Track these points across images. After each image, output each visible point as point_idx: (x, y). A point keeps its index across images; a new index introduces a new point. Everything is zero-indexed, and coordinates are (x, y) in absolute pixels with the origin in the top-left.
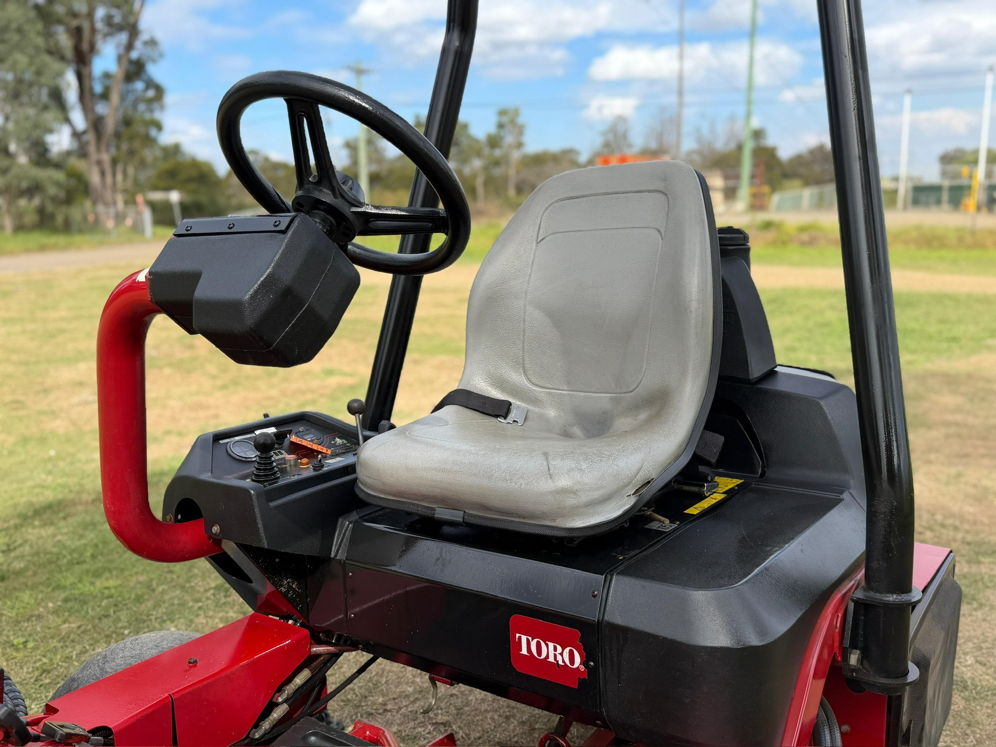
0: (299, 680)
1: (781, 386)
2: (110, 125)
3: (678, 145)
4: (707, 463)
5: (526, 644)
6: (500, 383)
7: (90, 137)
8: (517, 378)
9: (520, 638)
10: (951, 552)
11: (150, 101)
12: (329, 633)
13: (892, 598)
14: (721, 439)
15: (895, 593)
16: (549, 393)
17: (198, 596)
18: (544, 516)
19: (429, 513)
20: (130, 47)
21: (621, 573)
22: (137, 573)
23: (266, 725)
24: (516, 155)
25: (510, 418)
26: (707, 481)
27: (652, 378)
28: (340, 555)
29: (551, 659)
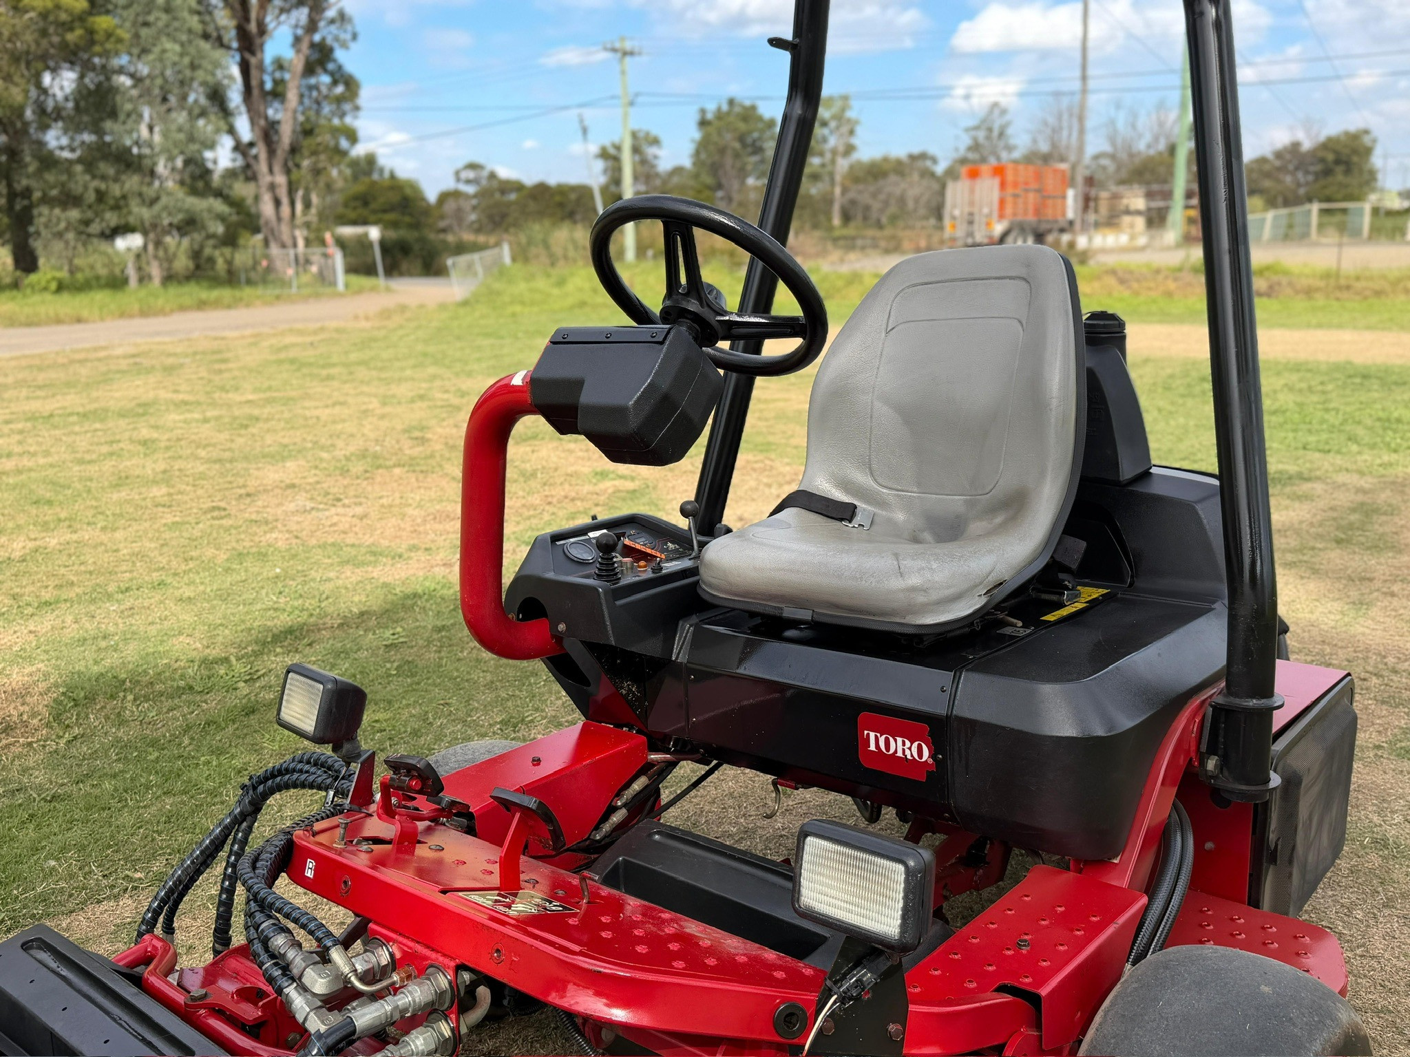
0: (637, 786)
1: (1156, 489)
2: (286, 135)
3: (1081, 149)
4: (1067, 570)
5: (875, 740)
6: (845, 485)
7: (260, 150)
8: (862, 478)
9: (868, 734)
10: (1349, 674)
11: (339, 100)
12: (666, 738)
13: (1253, 703)
14: (1083, 544)
15: (1254, 698)
16: (898, 496)
17: (483, 730)
18: (893, 613)
19: (777, 613)
20: (312, 27)
21: (972, 670)
22: (408, 706)
23: (606, 827)
24: (843, 164)
25: (855, 523)
26: (1067, 588)
27: (1009, 479)
28: (681, 659)
29: (900, 754)
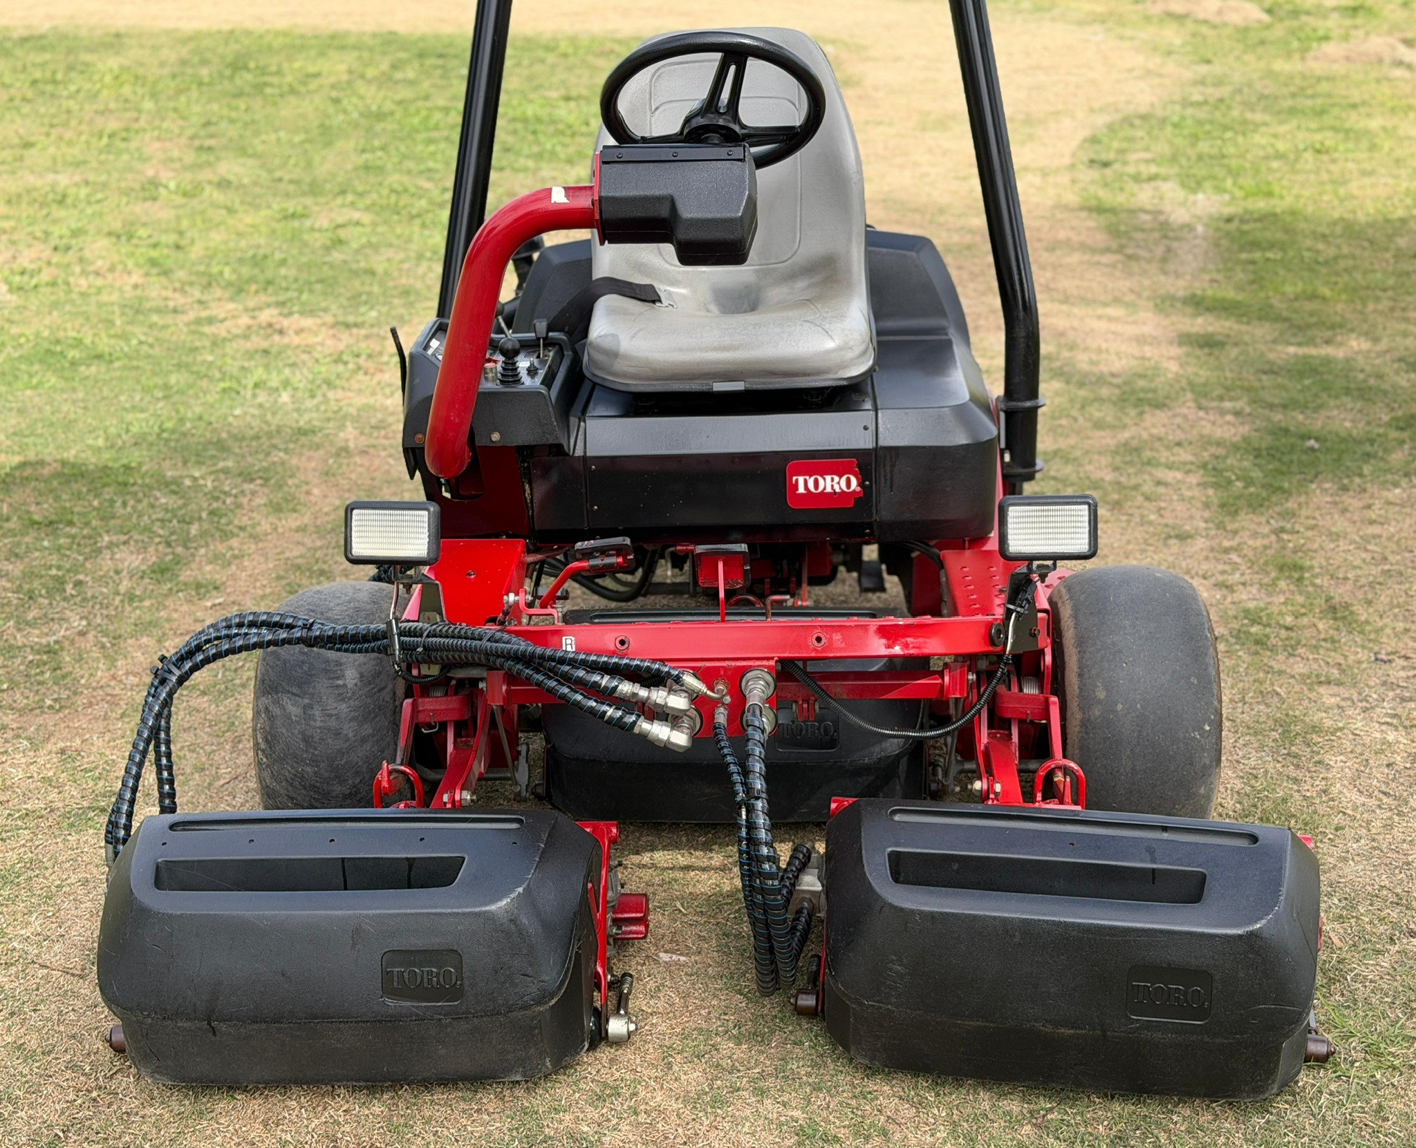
5: (803, 483)
6: (639, 268)
8: (654, 259)
9: (797, 480)
16: (686, 272)
19: (704, 389)
25: (665, 302)
27: (811, 246)
28: (579, 452)
29: (829, 490)
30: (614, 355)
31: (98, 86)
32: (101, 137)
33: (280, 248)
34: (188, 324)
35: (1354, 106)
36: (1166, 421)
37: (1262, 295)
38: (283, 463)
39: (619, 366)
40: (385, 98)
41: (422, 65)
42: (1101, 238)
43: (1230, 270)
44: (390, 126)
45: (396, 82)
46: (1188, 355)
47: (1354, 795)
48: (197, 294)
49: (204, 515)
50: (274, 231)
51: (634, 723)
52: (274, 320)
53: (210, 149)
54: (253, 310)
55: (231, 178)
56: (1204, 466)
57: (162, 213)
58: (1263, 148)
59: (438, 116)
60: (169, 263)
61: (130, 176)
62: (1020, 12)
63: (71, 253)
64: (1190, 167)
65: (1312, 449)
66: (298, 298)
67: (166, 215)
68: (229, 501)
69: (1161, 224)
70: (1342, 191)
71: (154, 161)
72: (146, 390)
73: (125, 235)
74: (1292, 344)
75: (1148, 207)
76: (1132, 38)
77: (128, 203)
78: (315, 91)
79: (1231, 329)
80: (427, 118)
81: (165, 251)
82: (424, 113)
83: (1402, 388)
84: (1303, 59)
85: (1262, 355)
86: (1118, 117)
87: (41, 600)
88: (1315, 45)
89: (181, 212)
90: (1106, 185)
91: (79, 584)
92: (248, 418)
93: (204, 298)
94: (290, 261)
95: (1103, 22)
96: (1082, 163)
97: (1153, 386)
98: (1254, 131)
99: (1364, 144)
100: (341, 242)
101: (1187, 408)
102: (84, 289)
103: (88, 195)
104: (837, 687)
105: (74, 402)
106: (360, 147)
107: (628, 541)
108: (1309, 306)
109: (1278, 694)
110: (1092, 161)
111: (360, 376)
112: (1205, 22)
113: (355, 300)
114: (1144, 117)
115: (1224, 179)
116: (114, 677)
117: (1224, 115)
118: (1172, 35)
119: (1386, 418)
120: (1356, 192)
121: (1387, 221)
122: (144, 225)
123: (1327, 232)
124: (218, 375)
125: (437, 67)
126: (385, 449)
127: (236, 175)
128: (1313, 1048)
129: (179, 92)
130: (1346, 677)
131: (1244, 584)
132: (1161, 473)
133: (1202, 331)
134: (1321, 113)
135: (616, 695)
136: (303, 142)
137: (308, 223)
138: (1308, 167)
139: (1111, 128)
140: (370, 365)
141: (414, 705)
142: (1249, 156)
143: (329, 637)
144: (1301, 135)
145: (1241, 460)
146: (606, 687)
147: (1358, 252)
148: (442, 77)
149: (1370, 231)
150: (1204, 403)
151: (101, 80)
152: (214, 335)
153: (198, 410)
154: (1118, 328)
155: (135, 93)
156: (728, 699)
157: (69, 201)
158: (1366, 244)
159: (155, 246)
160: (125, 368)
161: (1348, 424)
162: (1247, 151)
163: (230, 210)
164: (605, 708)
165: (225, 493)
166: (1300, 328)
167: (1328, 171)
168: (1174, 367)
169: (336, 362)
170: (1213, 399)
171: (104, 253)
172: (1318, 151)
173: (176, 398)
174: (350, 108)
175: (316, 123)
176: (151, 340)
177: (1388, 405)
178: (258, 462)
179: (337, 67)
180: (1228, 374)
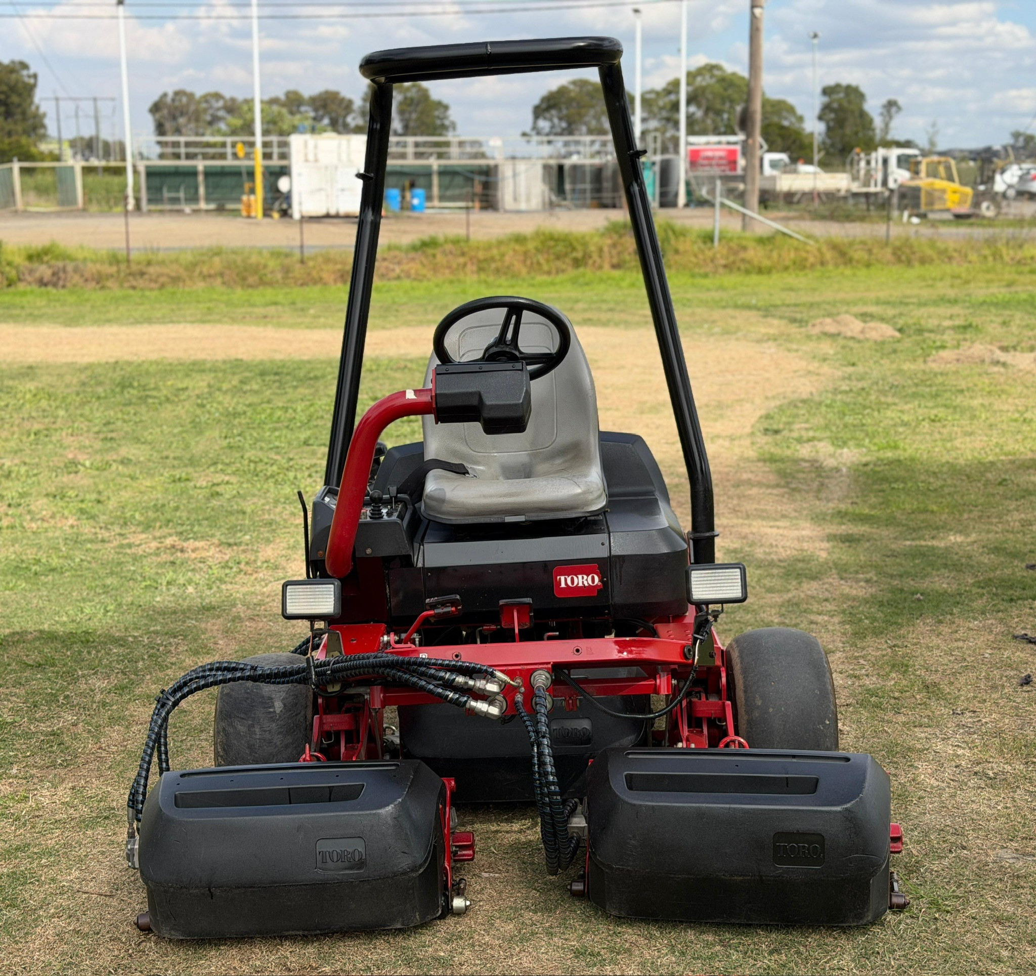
5: (564, 581)
8: (463, 448)
9: (560, 578)
16: (484, 456)
18: (577, 507)
19: (500, 521)
25: (471, 474)
27: (564, 437)
28: (420, 565)
29: (581, 584)
30: (442, 501)
31: (21, 401)
32: (29, 435)
33: (173, 500)
34: (114, 548)
35: (962, 391)
36: (817, 586)
37: (889, 511)
38: (195, 626)
39: (446, 508)
40: (238, 403)
41: (264, 381)
42: (773, 478)
43: (866, 496)
44: (244, 420)
45: (245, 392)
46: (834, 547)
47: (933, 781)
48: (118, 530)
49: (146, 657)
50: (167, 490)
51: (466, 702)
52: (177, 543)
53: (111, 439)
54: (160, 538)
55: (130, 457)
56: (844, 612)
57: (83, 480)
58: (892, 419)
59: (279, 413)
60: (95, 511)
61: (55, 459)
62: (713, 335)
63: (21, 508)
64: (838, 432)
65: (919, 600)
66: (191, 530)
67: (87, 482)
68: (161, 649)
69: (817, 468)
70: (949, 445)
71: (72, 449)
72: (90, 588)
73: (58, 495)
74: (908, 540)
75: (807, 458)
76: (797, 351)
77: (57, 476)
78: (184, 400)
79: (865, 531)
80: (271, 415)
81: (90, 504)
82: (269, 411)
83: (983, 563)
84: (925, 362)
85: (887, 546)
86: (786, 401)
87: (42, 707)
88: (934, 352)
89: (97, 480)
90: (777, 444)
91: (66, 697)
92: (166, 603)
93: (123, 532)
94: (182, 507)
95: (775, 340)
96: (760, 431)
97: (809, 566)
98: (887, 409)
99: (968, 414)
100: (218, 494)
101: (833, 579)
102: (34, 530)
103: (27, 471)
104: (590, 688)
105: (41, 597)
106: (223, 435)
107: (458, 597)
108: (922, 517)
109: (887, 732)
110: (766, 430)
111: (242, 575)
112: (853, 338)
113: (233, 529)
114: (804, 401)
115: (863, 439)
116: (100, 748)
117: (865, 400)
118: (827, 347)
119: (971, 581)
120: (958, 445)
121: (980, 462)
122: (72, 488)
123: (937, 470)
124: (139, 578)
125: (274, 382)
126: (265, 617)
127: (134, 455)
128: (895, 900)
129: (83, 404)
130: (934, 722)
131: (867, 675)
132: (813, 617)
133: (845, 533)
134: (937, 395)
135: (454, 684)
136: (181, 433)
137: (191, 484)
138: (925, 431)
139: (781, 408)
140: (249, 569)
141: (321, 719)
142: (882, 425)
143: (268, 675)
144: (920, 411)
145: (870, 608)
146: (448, 679)
147: (958, 483)
148: (279, 388)
149: (968, 469)
150: (845, 575)
151: (24, 397)
152: (133, 554)
153: (130, 599)
154: (785, 532)
155: (50, 406)
156: (523, 690)
157: (13, 475)
158: (964, 478)
159: (82, 501)
160: (73, 576)
161: (945, 586)
162: (881, 422)
163: (133, 478)
164: (448, 693)
165: (158, 645)
166: (914, 530)
167: (939, 433)
168: (824, 555)
169: (223, 567)
170: (851, 573)
171: (46, 507)
172: (933, 421)
173: (113, 593)
174: (213, 410)
175: (188, 420)
176: (89, 559)
177: (973, 574)
178: (177, 627)
179: (200, 384)
180: (862, 558)
